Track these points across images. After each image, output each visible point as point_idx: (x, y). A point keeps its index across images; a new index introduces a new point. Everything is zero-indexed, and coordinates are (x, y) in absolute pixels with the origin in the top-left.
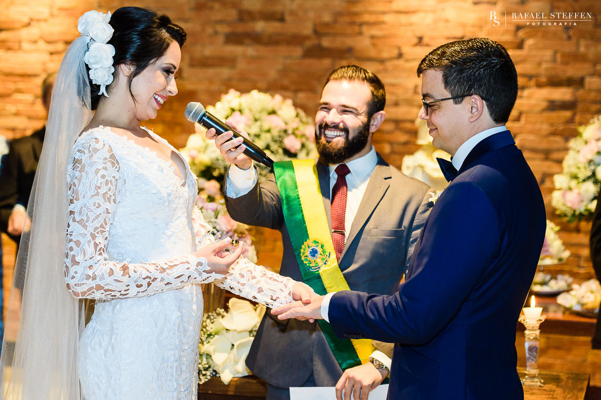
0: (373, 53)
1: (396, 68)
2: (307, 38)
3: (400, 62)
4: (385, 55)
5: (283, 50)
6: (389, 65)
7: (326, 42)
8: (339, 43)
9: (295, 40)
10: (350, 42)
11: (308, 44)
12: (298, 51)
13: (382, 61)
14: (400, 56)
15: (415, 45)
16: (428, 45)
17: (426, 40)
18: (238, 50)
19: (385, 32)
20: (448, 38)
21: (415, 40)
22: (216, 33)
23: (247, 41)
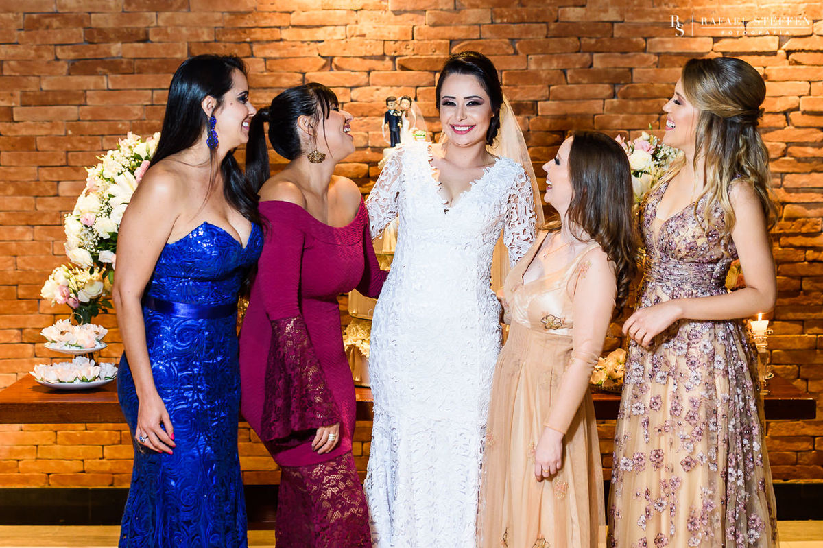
5: (150, 79)
15: (323, 68)
16: (338, 68)
17: (336, 60)
18: (89, 81)
19: (284, 53)
20: (364, 58)
21: (323, 61)
22: (57, 59)
23: (99, 69)
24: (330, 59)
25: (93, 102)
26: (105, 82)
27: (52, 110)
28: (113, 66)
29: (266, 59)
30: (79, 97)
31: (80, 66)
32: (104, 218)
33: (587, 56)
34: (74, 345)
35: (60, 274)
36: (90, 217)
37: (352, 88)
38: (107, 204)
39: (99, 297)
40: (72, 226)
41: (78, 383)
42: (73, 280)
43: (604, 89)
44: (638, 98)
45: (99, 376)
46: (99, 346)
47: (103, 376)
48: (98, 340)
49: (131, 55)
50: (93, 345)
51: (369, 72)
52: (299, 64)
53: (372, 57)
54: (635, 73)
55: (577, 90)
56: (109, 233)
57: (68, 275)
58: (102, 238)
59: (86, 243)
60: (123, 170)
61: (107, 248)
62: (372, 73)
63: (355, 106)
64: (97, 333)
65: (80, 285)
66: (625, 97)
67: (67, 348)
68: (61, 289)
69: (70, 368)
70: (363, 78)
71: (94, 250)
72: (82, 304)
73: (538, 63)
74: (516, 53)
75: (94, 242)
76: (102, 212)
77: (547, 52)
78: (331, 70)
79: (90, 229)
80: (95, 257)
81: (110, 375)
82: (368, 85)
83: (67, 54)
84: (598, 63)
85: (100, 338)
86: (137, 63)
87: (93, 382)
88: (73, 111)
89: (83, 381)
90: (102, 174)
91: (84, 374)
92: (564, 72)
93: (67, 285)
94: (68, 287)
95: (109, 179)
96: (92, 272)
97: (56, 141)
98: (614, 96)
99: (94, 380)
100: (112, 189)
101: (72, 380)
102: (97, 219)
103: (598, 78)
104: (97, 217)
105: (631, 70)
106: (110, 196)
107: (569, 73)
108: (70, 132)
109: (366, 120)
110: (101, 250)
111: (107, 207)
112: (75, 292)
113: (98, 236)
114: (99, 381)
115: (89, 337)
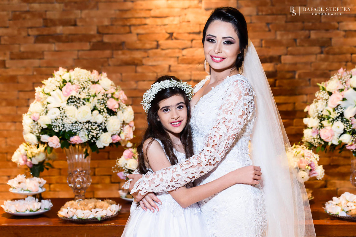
0: (139, 45)
1: (155, 54)
2: (93, 36)
3: (159, 51)
4: (148, 46)
5: (77, 45)
6: (151, 52)
7: (106, 39)
8: (115, 39)
9: (85, 38)
10: (123, 38)
11: (94, 40)
12: (87, 46)
13: (146, 50)
14: (158, 46)
15: (168, 39)
16: (176, 39)
17: (175, 35)
18: (45, 46)
19: (147, 31)
20: (190, 33)
21: (168, 35)
22: (29, 35)
23: (51, 40)
24: (171, 34)
25: (48, 57)
26: (54, 47)
27: (26, 62)
28: (58, 38)
29: (138, 34)
30: (40, 55)
31: (41, 39)
32: (44, 116)
33: (307, 32)
34: (26, 190)
35: (22, 148)
36: (36, 115)
37: (183, 49)
38: (46, 108)
39: (44, 161)
40: (27, 120)
41: (28, 213)
42: (29, 152)
43: (317, 49)
44: (334, 54)
45: (40, 208)
46: (40, 191)
47: (43, 208)
48: (40, 187)
49: (67, 32)
50: (36, 191)
51: (192, 41)
52: (156, 37)
53: (194, 33)
54: (333, 41)
55: (302, 50)
56: (47, 125)
57: (26, 148)
58: (42, 128)
59: (34, 130)
60: (56, 88)
61: (45, 133)
62: (194, 42)
63: (185, 59)
64: (40, 183)
65: (34, 154)
66: (328, 53)
67: (22, 192)
68: (22, 156)
69: (24, 204)
70: (189, 43)
71: (38, 135)
72: (34, 165)
73: (282, 35)
74: (270, 31)
75: (39, 130)
76: (43, 112)
77: (286, 30)
78: (172, 39)
79: (36, 122)
80: (39, 138)
81: (47, 207)
82: (191, 47)
83: (34, 32)
84: (313, 35)
85: (42, 185)
86: (70, 37)
87: (37, 212)
88: (37, 62)
89: (31, 211)
90: (43, 91)
91: (31, 207)
92: (295, 40)
93: (25, 154)
94: (26, 155)
95: (48, 94)
96: (38, 147)
97: (28, 77)
98: (322, 52)
99: (37, 210)
100: (49, 99)
101: (24, 210)
102: (40, 116)
103: (313, 43)
104: (40, 115)
105: (331, 39)
106: (48, 103)
107: (298, 41)
108: (35, 73)
109: (190, 66)
110: (42, 134)
111: (46, 110)
112: (30, 158)
113: (40, 127)
114: (41, 211)
115: (35, 185)
